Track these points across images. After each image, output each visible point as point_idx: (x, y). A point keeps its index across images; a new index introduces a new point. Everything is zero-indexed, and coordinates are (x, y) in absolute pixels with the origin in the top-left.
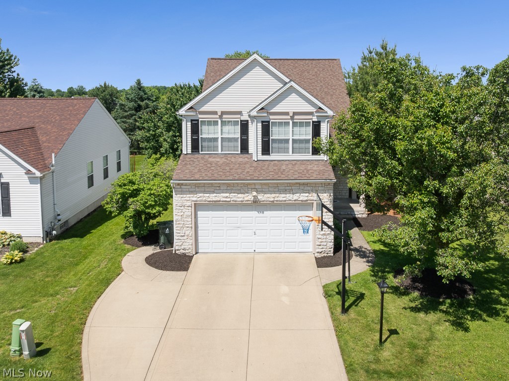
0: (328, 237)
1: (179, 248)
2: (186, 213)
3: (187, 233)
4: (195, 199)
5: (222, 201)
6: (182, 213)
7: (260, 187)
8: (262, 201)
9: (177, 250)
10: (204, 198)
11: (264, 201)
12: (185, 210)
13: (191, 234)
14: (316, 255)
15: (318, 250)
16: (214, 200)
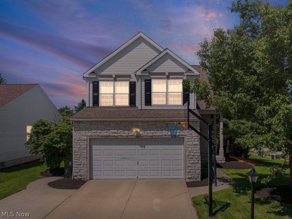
0: (196, 165)
1: (77, 175)
2: (82, 146)
3: (83, 162)
4: (89, 134)
5: (112, 136)
6: (80, 146)
7: (142, 125)
8: (144, 136)
9: (75, 176)
10: (97, 134)
11: (145, 136)
12: (82, 143)
13: (86, 163)
14: (187, 180)
15: (188, 176)
16: (105, 135)
